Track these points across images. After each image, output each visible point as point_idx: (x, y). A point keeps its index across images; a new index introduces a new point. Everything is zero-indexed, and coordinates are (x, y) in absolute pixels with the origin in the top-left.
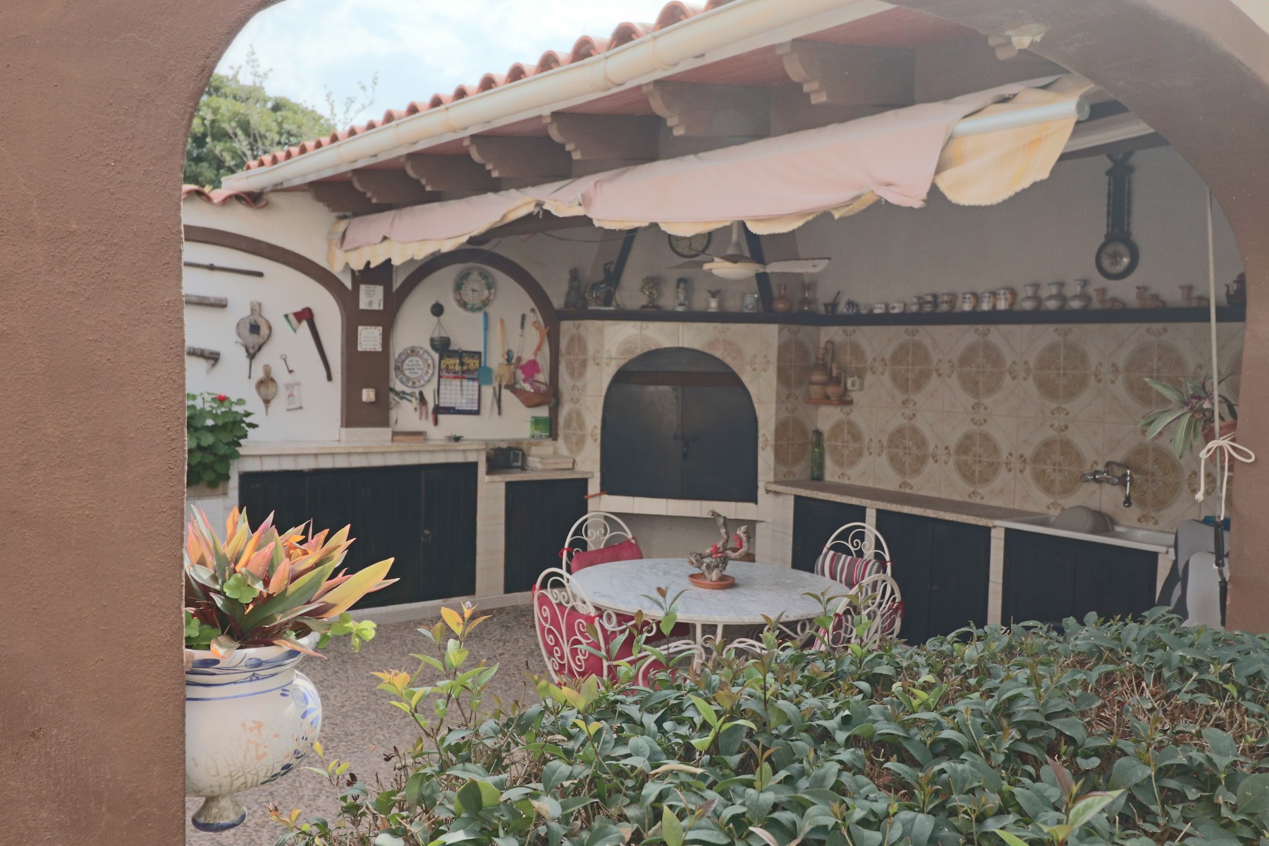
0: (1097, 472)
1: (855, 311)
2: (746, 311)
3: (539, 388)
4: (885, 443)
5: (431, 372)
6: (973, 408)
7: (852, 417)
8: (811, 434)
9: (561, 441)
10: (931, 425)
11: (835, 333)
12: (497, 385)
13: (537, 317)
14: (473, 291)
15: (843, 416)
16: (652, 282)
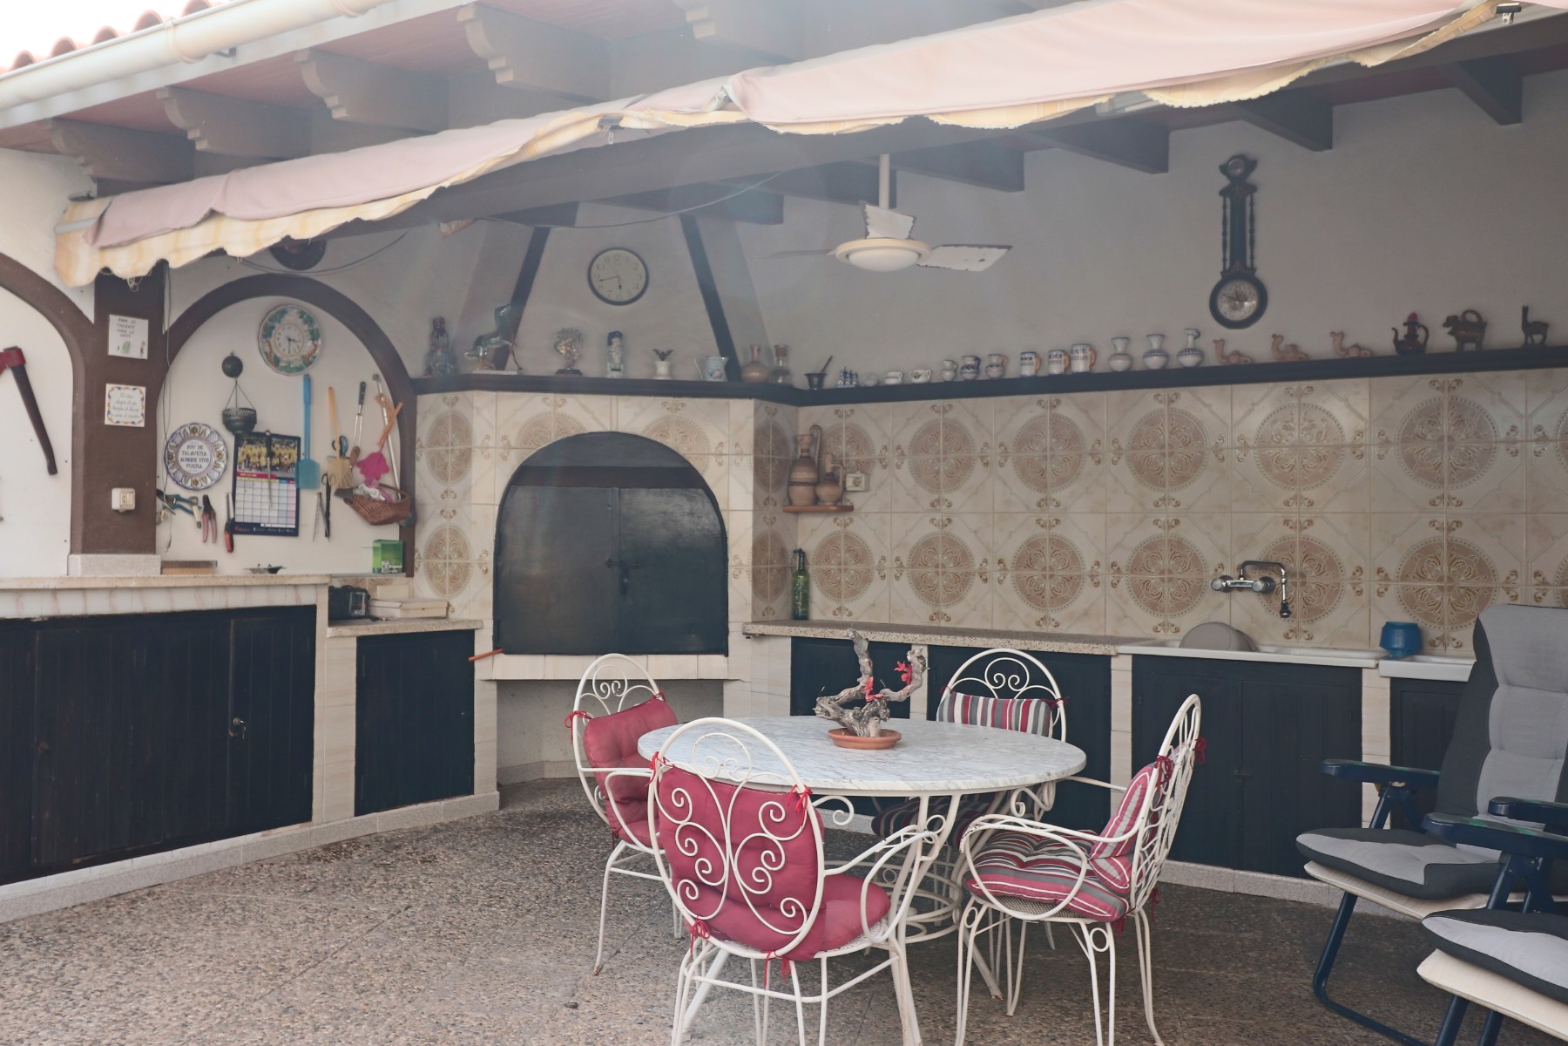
0: (1224, 578)
1: (854, 383)
2: (711, 379)
3: (389, 495)
4: (905, 561)
5: (222, 465)
6: (1039, 505)
7: (851, 528)
8: (790, 554)
9: (421, 578)
10: (976, 532)
11: (823, 415)
12: (323, 490)
13: (383, 387)
14: (290, 340)
15: (839, 528)
16: (573, 337)
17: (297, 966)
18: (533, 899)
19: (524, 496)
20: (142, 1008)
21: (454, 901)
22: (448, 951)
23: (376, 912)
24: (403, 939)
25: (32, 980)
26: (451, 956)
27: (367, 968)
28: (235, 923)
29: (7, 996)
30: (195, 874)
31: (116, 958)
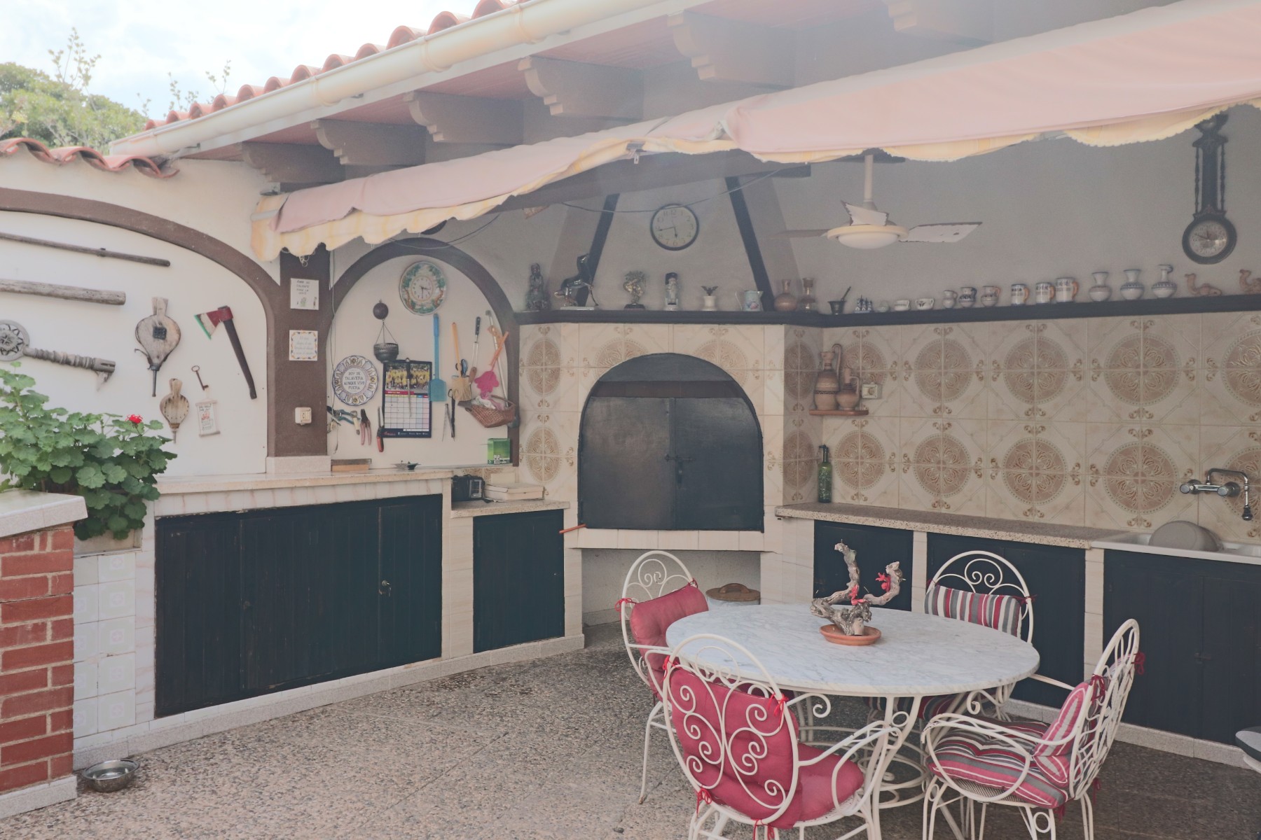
0: (1192, 482)
1: (869, 309)
2: (749, 310)
3: (499, 404)
4: (912, 457)
5: (375, 386)
6: (1027, 414)
7: (867, 429)
8: (816, 449)
9: (524, 467)
10: (972, 435)
11: (843, 335)
12: (449, 401)
13: (494, 320)
14: (422, 288)
15: (856, 428)
16: (637, 278)
17: (420, 781)
18: (601, 731)
19: (599, 406)
20: (308, 810)
21: (541, 729)
22: (531, 775)
23: (482, 736)
24: (499, 762)
25: (237, 780)
26: (533, 779)
27: (470, 785)
28: (379, 741)
29: (219, 793)
30: (357, 696)
31: (295, 765)
